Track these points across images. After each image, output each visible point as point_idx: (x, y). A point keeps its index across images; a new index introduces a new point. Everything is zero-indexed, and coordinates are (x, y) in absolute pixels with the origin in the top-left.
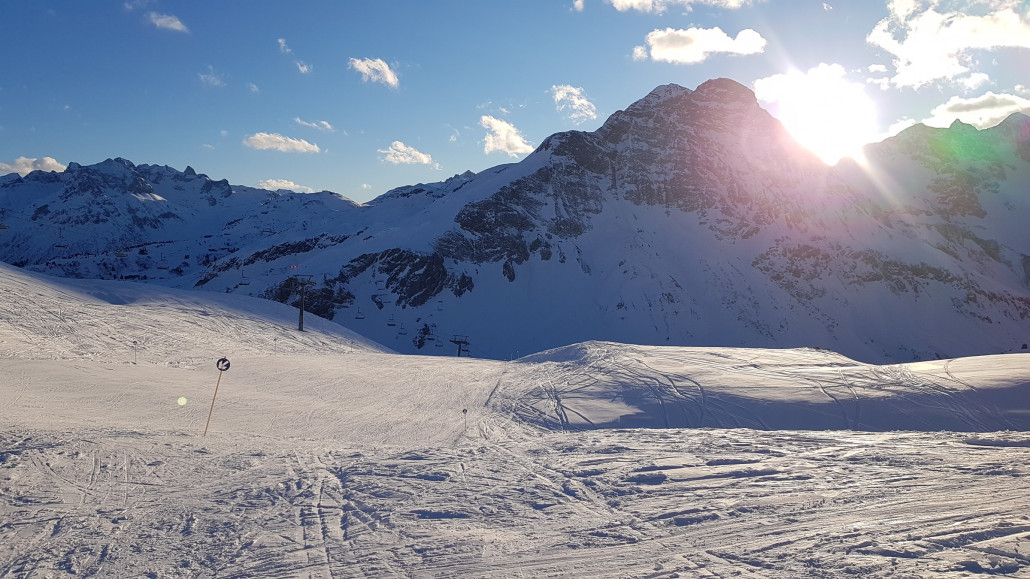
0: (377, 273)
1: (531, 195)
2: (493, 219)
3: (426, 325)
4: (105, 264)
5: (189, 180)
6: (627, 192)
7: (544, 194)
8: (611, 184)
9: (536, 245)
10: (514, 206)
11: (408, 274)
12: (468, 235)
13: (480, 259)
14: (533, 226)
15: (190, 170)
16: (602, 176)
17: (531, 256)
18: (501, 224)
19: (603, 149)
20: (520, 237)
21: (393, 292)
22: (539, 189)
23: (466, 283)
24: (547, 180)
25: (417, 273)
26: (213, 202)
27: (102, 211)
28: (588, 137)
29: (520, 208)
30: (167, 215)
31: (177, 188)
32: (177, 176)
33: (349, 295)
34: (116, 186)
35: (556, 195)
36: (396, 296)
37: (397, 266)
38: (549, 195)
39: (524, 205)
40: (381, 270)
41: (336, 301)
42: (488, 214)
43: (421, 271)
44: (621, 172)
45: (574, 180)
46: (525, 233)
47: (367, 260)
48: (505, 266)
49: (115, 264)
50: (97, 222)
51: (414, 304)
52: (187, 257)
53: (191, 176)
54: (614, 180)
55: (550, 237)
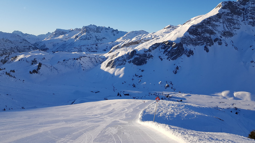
0: (161, 49)
1: (214, 23)
2: (201, 31)
3: (177, 66)
4: (87, 48)
5: (109, 30)
6: (249, 22)
7: (219, 22)
8: (243, 19)
9: (216, 40)
10: (208, 26)
11: (171, 50)
12: (191, 36)
13: (196, 44)
14: (215, 33)
15: (109, 27)
16: (239, 16)
17: (215, 44)
18: (204, 33)
19: (240, 7)
20: (210, 37)
21: (166, 55)
22: (217, 21)
23: (191, 53)
24: (220, 18)
25: (174, 49)
26: (114, 35)
27: (89, 37)
28: (234, 3)
29: (210, 27)
30: (104, 38)
31: (106, 32)
32: (106, 29)
33: (152, 56)
34: (92, 31)
35: (223, 23)
36: (167, 57)
37: (167, 47)
38: (221, 23)
39: (212, 26)
40: (162, 48)
41: (147, 58)
42: (199, 29)
43: (175, 48)
44: (247, 15)
45: (230, 17)
46: (212, 36)
47: (157, 45)
48: (205, 47)
49: (90, 48)
50: (88, 39)
51: (173, 59)
52: (107, 47)
53: (109, 29)
54: (244, 18)
55: (221, 37)
